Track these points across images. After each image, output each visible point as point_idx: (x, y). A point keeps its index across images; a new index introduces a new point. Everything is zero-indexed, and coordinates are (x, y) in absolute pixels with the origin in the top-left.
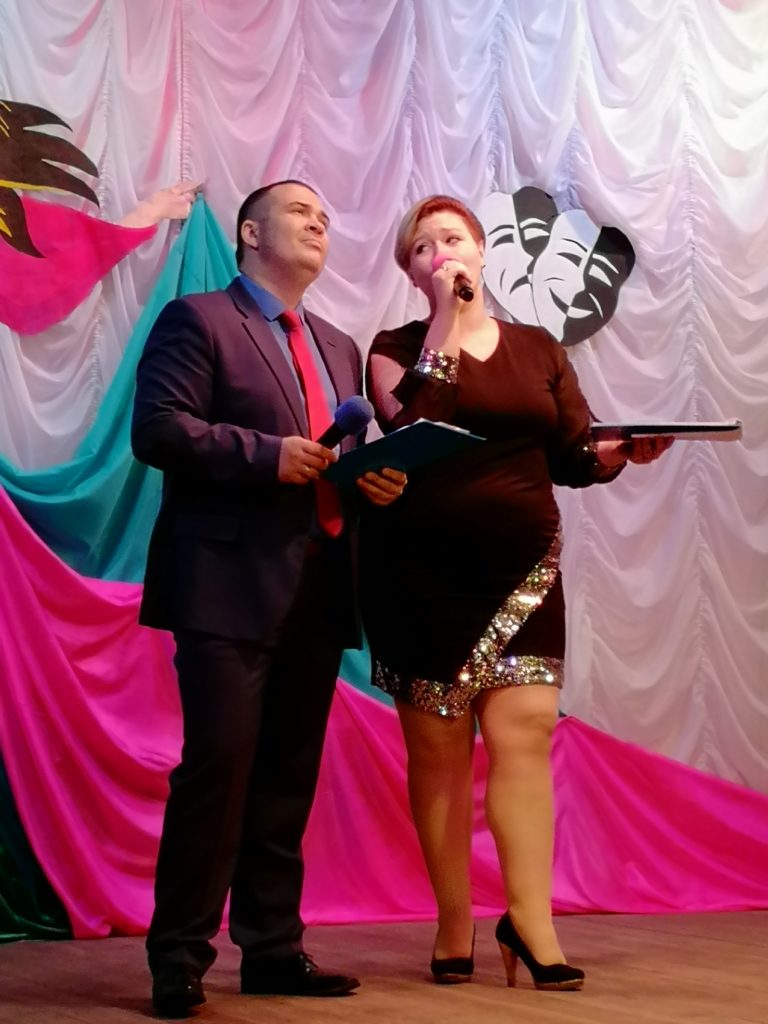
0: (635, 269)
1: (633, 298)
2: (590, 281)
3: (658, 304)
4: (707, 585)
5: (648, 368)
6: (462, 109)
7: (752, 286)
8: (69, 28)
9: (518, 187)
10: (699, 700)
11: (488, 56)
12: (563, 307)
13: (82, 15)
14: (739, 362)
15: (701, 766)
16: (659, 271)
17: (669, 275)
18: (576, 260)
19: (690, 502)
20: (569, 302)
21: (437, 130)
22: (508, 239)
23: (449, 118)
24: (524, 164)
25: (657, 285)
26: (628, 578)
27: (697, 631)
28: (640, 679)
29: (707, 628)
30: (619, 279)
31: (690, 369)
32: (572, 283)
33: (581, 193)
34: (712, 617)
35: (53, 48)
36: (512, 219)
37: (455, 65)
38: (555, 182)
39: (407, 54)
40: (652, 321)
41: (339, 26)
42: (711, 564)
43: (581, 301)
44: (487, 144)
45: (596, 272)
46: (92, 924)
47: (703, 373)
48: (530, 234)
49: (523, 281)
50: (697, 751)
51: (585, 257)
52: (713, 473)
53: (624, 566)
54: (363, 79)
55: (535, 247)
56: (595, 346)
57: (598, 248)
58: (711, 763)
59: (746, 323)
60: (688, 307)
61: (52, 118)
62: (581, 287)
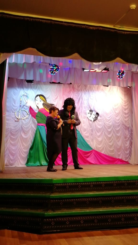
0: (99, 116)
1: (99, 118)
2: (96, 117)
3: (101, 118)
4: (105, 139)
5: (100, 123)
6: (85, 104)
7: (108, 117)
8: (55, 98)
9: (90, 110)
10: (105, 148)
11: (87, 100)
12: (93, 118)
13: (56, 97)
14: (107, 123)
15: (105, 154)
16: (101, 116)
17: (102, 116)
18: (94, 115)
19: (103, 133)
20: (94, 118)
21: (83, 106)
22: (89, 113)
23: (84, 104)
24: (90, 108)
25: (101, 117)
26: (99, 139)
27: (104, 143)
28: (100, 146)
29: (105, 143)
30: (98, 116)
31: (103, 123)
32: (94, 117)
33: (95, 110)
34: (105, 142)
35: (54, 100)
36: (89, 112)
37: (85, 101)
38: (93, 109)
39: (81, 100)
40: (100, 120)
41: (76, 98)
42: (105, 138)
43: (95, 118)
44: (87, 107)
45: (96, 116)
46: (57, 164)
47: (104, 123)
48: (91, 113)
49: (90, 117)
50: (104, 152)
51: (95, 115)
52: (105, 131)
53: (98, 138)
54: (78, 102)
55: (91, 114)
56: (96, 121)
57: (96, 114)
58: (106, 153)
59: (108, 120)
60: (103, 118)
61: (54, 105)
62: (95, 117)
